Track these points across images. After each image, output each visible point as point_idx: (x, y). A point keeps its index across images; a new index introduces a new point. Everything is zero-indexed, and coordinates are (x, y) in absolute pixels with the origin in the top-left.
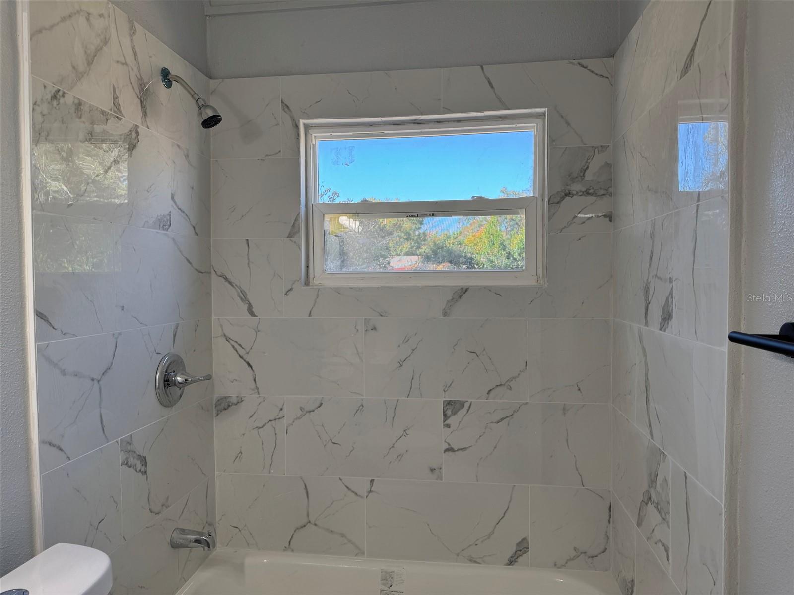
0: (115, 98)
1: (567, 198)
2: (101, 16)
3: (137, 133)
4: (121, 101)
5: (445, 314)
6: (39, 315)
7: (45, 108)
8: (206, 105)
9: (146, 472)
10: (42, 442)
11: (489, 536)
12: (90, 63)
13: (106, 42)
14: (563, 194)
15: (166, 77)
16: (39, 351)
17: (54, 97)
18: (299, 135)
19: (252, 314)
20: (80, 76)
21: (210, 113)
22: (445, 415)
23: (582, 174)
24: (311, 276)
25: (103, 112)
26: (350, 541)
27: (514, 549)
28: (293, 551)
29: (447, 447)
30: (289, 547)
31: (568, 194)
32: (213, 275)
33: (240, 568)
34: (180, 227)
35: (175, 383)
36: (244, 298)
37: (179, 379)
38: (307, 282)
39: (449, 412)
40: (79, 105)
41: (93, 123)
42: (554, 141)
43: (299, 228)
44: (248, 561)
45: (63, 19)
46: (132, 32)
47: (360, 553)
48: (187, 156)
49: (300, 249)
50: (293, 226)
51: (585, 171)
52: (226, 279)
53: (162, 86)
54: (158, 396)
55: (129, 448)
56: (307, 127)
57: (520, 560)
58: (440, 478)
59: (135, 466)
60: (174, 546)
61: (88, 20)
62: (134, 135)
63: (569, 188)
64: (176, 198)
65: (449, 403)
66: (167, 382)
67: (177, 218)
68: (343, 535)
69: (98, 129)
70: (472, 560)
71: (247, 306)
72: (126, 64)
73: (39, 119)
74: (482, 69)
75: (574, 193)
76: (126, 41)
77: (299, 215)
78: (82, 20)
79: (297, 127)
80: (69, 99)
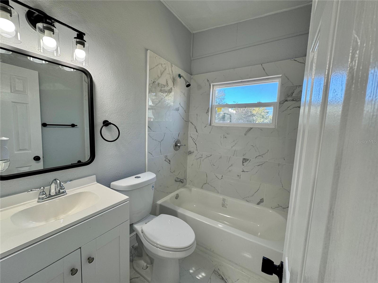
0: (167, 82)
1: (286, 102)
2: (165, 64)
3: (172, 89)
4: (168, 82)
5: (245, 135)
6: (148, 127)
7: (151, 85)
8: (187, 82)
9: (170, 163)
10: (148, 152)
11: (252, 196)
12: (161, 75)
13: (165, 70)
14: (285, 101)
15: (180, 76)
16: (148, 134)
17: (153, 83)
18: (210, 87)
19: (197, 132)
20: (159, 78)
21: (188, 84)
22: (243, 162)
23: (291, 95)
24: (212, 123)
25: (164, 85)
26: (216, 190)
27: (259, 201)
28: (203, 189)
29: (243, 170)
30: (202, 188)
31: (287, 101)
32: (189, 122)
33: (191, 190)
34: (181, 111)
35: (178, 146)
36: (195, 128)
37: (179, 145)
38: (210, 125)
39: (244, 161)
40: (159, 84)
41: (161, 88)
42: (283, 85)
43: (209, 111)
44: (193, 189)
45: (156, 66)
46: (172, 66)
47: (218, 193)
48: (184, 94)
49: (209, 116)
50: (208, 110)
51: (293, 93)
52: (192, 123)
53: (179, 78)
54: (174, 148)
55: (166, 157)
56: (213, 85)
57: (261, 204)
58: (240, 178)
59: (167, 162)
60: (176, 181)
61: (161, 65)
62: (171, 90)
63: (287, 99)
64: (181, 104)
65: (244, 159)
66: (176, 145)
67: (181, 109)
68: (214, 188)
69: (162, 89)
70: (247, 201)
71: (196, 130)
72: (170, 74)
73: (150, 87)
74: (262, 65)
75: (288, 100)
76: (170, 69)
77: (209, 108)
78: (160, 66)
79: (210, 86)
80: (156, 83)
